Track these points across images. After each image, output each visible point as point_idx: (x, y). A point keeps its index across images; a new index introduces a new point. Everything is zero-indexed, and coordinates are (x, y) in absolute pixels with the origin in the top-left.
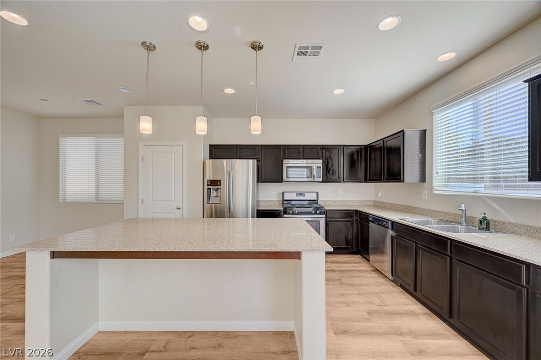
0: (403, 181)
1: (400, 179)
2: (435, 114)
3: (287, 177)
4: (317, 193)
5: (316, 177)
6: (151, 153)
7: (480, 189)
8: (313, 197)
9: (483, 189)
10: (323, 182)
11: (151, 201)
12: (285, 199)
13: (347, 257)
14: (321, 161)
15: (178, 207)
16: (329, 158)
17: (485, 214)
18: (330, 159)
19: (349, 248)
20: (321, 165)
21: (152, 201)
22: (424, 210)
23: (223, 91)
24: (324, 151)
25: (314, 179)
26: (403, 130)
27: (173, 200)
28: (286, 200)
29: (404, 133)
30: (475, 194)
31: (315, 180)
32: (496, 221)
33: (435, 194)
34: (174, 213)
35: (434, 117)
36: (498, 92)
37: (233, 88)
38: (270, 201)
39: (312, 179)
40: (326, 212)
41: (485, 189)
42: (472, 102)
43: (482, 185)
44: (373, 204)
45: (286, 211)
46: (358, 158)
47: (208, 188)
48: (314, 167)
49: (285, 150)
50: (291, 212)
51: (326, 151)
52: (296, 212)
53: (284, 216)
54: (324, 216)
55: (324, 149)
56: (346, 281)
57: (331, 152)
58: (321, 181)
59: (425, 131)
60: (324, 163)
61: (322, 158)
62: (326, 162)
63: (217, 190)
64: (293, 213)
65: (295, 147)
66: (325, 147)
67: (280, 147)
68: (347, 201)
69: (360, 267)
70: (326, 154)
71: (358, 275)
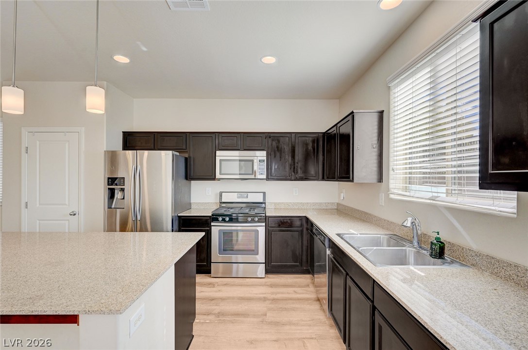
0: (352, 181)
1: (349, 178)
2: (392, 88)
3: (220, 174)
4: (264, 193)
5: (257, 174)
6: (38, 142)
7: (439, 195)
8: (259, 198)
9: (444, 195)
10: (268, 179)
11: (38, 205)
12: (223, 201)
13: (295, 278)
14: (264, 153)
15: (73, 212)
16: (276, 149)
17: (438, 233)
18: (278, 150)
19: (297, 266)
20: (265, 158)
21: (40, 204)
22: (380, 219)
23: (112, 57)
24: (270, 140)
25: (255, 176)
26: (352, 112)
27: (67, 203)
28: (224, 203)
29: (353, 116)
30: (432, 201)
31: (257, 177)
32: (453, 245)
33: (392, 199)
34: (68, 220)
35: (391, 93)
36: (458, 50)
37: (126, 56)
38: (205, 203)
39: (253, 177)
40: (266, 219)
41: (447, 196)
42: (429, 69)
43: (443, 189)
44: (336, 208)
45: (214, 218)
46: (314, 149)
47: (108, 188)
48: (255, 161)
49: (220, 139)
50: (220, 219)
51: (273, 140)
52: (227, 219)
53: (212, 224)
54: (264, 224)
55: (270, 137)
56: (271, 316)
57: (279, 141)
58: (265, 178)
59: (382, 112)
60: (271, 155)
61: (266, 149)
62: (272, 153)
63: (123, 190)
64: (224, 220)
65: (233, 135)
66: (272, 135)
67: (213, 135)
68: (303, 203)
69: (303, 293)
70: (272, 144)
71: (294, 306)
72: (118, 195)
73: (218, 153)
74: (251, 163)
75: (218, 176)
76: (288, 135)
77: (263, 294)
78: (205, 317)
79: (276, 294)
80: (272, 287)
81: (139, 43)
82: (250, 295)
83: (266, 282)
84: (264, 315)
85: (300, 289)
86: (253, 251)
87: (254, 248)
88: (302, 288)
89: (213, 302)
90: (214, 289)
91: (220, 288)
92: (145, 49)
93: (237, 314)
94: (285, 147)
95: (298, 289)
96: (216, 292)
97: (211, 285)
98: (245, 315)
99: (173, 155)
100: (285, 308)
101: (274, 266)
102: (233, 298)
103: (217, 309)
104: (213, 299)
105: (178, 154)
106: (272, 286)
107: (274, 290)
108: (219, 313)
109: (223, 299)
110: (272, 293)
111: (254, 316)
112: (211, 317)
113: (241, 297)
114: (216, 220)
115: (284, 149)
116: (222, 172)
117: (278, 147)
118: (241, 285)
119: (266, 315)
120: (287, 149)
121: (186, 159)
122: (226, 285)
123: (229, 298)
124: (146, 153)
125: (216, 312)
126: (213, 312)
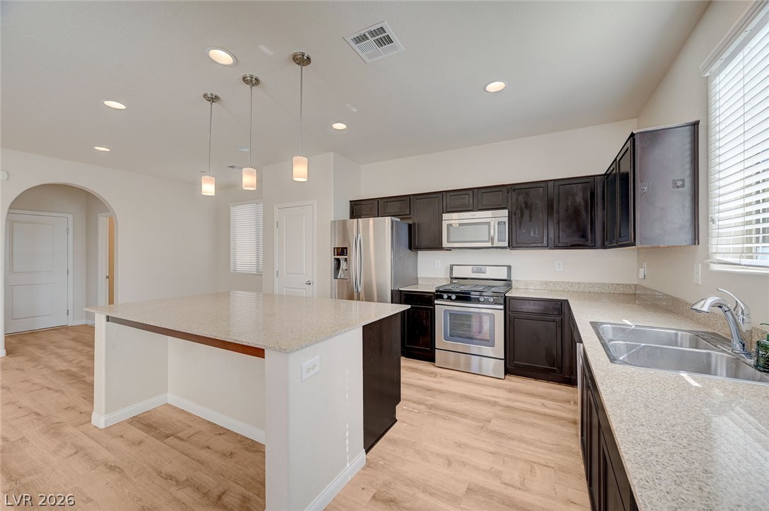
0: (634, 244)
2: (711, 78)
3: (449, 242)
4: (509, 267)
5: (496, 241)
6: (285, 217)
8: (501, 274)
10: (511, 247)
11: (285, 274)
12: (454, 276)
13: (550, 388)
14: (505, 212)
15: (308, 281)
16: (524, 206)
18: (526, 207)
19: (554, 371)
20: (506, 220)
24: (514, 195)
25: (492, 243)
26: (633, 134)
27: (304, 273)
28: (455, 278)
29: (634, 139)
31: (495, 246)
33: (714, 273)
34: (305, 288)
35: (711, 87)
37: (342, 122)
38: (434, 279)
39: (489, 244)
40: (507, 302)
44: (632, 293)
45: (439, 295)
46: (586, 202)
47: (335, 259)
48: (492, 224)
49: (448, 199)
50: (445, 296)
51: (519, 194)
52: (454, 297)
53: (436, 302)
54: (502, 307)
55: (514, 190)
56: (495, 425)
57: (527, 195)
58: (507, 245)
59: (695, 125)
60: (515, 215)
61: (509, 207)
62: (519, 212)
63: (346, 260)
64: (449, 298)
65: (464, 192)
66: (517, 187)
67: (440, 195)
68: (572, 283)
69: (556, 409)
70: (517, 200)
71: (535, 421)
72: (343, 264)
73: (445, 216)
74: (487, 226)
75: (445, 244)
76: (542, 185)
77: (495, 397)
78: (416, 405)
79: (514, 401)
80: (510, 392)
81: (348, 105)
82: (476, 395)
83: (505, 385)
84: (487, 421)
85: (553, 403)
86: (488, 341)
87: (488, 338)
88: (559, 402)
89: (429, 392)
90: (435, 380)
91: (441, 380)
92: (355, 110)
93: (453, 412)
94: (538, 202)
95: (551, 402)
96: (437, 383)
97: (432, 375)
98: (462, 415)
99: (392, 222)
100: (521, 421)
101: (518, 367)
102: (454, 394)
103: (431, 401)
104: (430, 390)
105: (399, 220)
106: (511, 390)
107: (512, 396)
108: (432, 405)
109: (441, 392)
110: (508, 399)
111: (474, 419)
112: (422, 407)
113: (465, 395)
114: (441, 297)
115: (536, 204)
116: (451, 240)
117: (526, 203)
118: (469, 382)
119: (490, 422)
120: (540, 204)
121: (410, 226)
122: (450, 377)
123: (449, 392)
124: (371, 220)
125: (430, 403)
126: (427, 403)
